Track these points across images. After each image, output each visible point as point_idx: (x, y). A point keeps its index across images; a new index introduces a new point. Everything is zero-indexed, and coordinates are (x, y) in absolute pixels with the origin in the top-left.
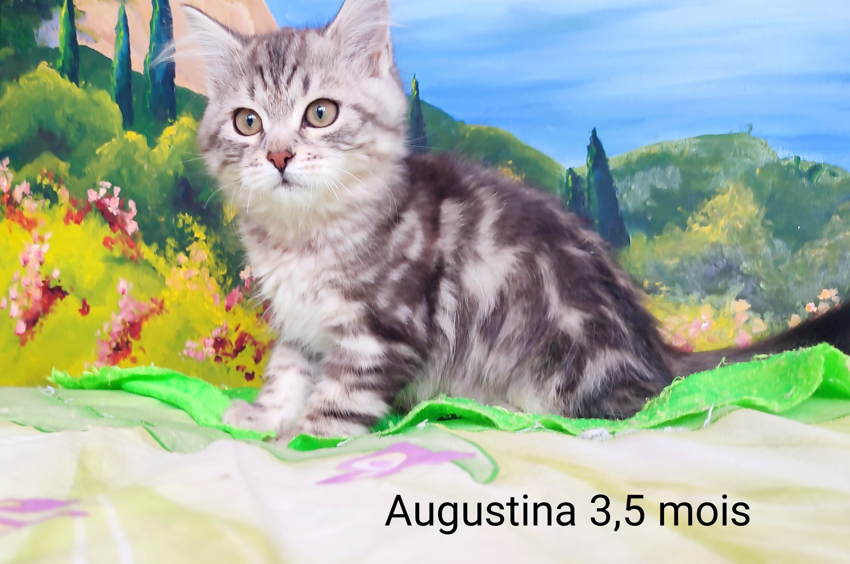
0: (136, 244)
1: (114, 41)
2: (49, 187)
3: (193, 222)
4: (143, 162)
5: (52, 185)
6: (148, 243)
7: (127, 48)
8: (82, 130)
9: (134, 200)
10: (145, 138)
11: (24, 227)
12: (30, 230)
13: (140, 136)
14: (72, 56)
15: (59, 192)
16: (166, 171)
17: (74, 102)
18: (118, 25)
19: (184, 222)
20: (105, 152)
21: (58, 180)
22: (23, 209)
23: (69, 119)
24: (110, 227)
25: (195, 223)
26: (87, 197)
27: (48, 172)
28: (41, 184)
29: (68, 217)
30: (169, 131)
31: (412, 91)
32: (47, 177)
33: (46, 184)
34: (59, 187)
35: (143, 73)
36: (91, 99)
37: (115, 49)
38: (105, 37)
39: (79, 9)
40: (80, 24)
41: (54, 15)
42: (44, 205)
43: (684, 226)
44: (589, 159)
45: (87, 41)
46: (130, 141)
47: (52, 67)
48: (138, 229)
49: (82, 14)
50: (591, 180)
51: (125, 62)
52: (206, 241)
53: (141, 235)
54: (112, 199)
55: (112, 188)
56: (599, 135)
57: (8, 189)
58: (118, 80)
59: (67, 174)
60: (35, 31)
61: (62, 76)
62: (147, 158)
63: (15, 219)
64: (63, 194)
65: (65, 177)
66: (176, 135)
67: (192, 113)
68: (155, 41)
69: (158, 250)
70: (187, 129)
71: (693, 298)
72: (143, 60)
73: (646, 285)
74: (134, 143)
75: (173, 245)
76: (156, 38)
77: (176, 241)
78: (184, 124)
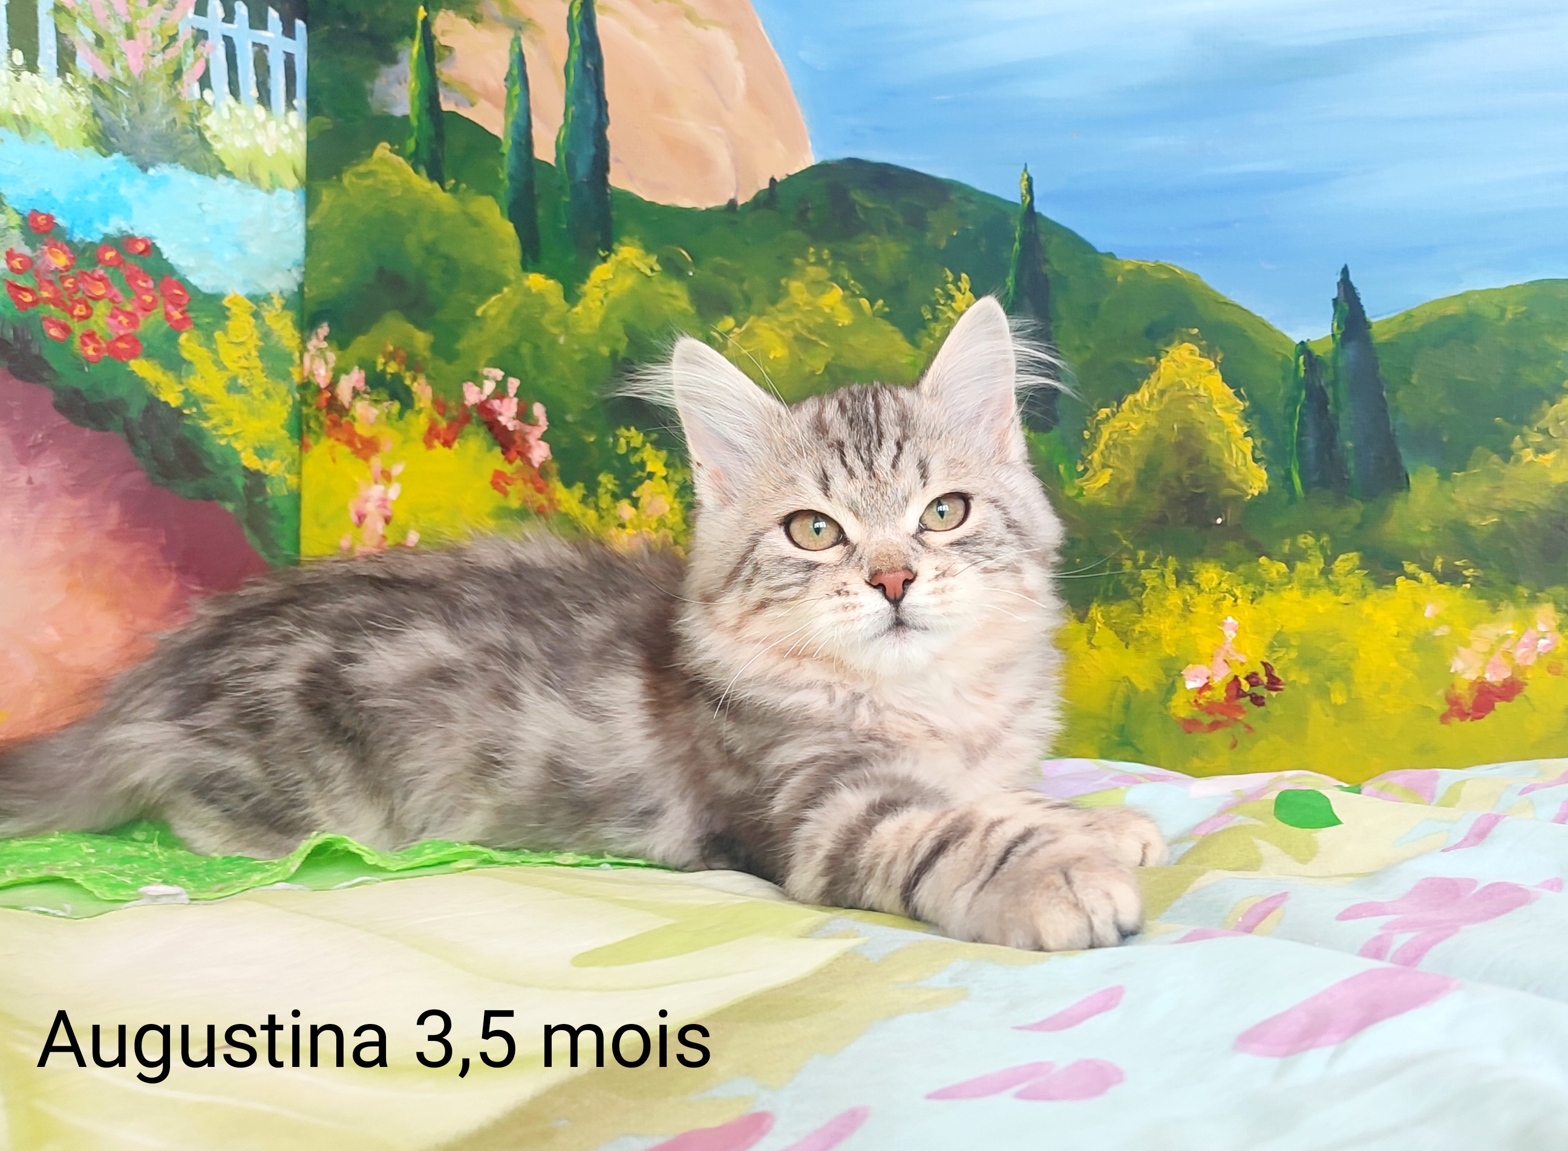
0: (547, 486)
1: (504, 103)
2: (397, 377)
3: (644, 444)
4: (555, 331)
5: (402, 374)
6: (568, 484)
7: (526, 115)
8: (451, 269)
9: (541, 402)
10: (560, 286)
11: (357, 452)
12: (366, 458)
13: (551, 282)
14: (431, 132)
15: (415, 387)
16: (597, 348)
17: (437, 217)
18: (509, 74)
19: (628, 443)
20: (492, 312)
21: (414, 365)
22: (354, 419)
23: (430, 250)
24: (503, 453)
25: (648, 445)
26: (462, 397)
27: (396, 349)
28: (384, 372)
29: (432, 435)
30: (600, 272)
31: (1022, 196)
32: (394, 360)
33: (392, 371)
34: (414, 379)
35: (553, 163)
36: (465, 213)
37: (506, 118)
38: (488, 96)
39: (443, 44)
40: (445, 71)
41: (400, 55)
42: (389, 412)
43: (1507, 455)
44: (1336, 325)
45: (457, 105)
46: (534, 290)
47: (398, 153)
48: (550, 457)
49: (447, 53)
50: (1340, 364)
51: (523, 142)
52: (665, 478)
53: (555, 466)
54: (506, 401)
55: (505, 378)
56: (1353, 278)
57: (328, 381)
58: (511, 177)
59: (427, 354)
60: (368, 85)
61: (416, 171)
62: (563, 323)
63: (341, 437)
64: (422, 391)
65: (425, 359)
66: (612, 281)
67: (640, 240)
68: (574, 103)
69: (584, 495)
70: (632, 269)
71: (1523, 591)
72: (555, 139)
73: (1438, 565)
74: (541, 295)
75: (610, 486)
76: (575, 96)
77: (615, 479)
78: (625, 259)
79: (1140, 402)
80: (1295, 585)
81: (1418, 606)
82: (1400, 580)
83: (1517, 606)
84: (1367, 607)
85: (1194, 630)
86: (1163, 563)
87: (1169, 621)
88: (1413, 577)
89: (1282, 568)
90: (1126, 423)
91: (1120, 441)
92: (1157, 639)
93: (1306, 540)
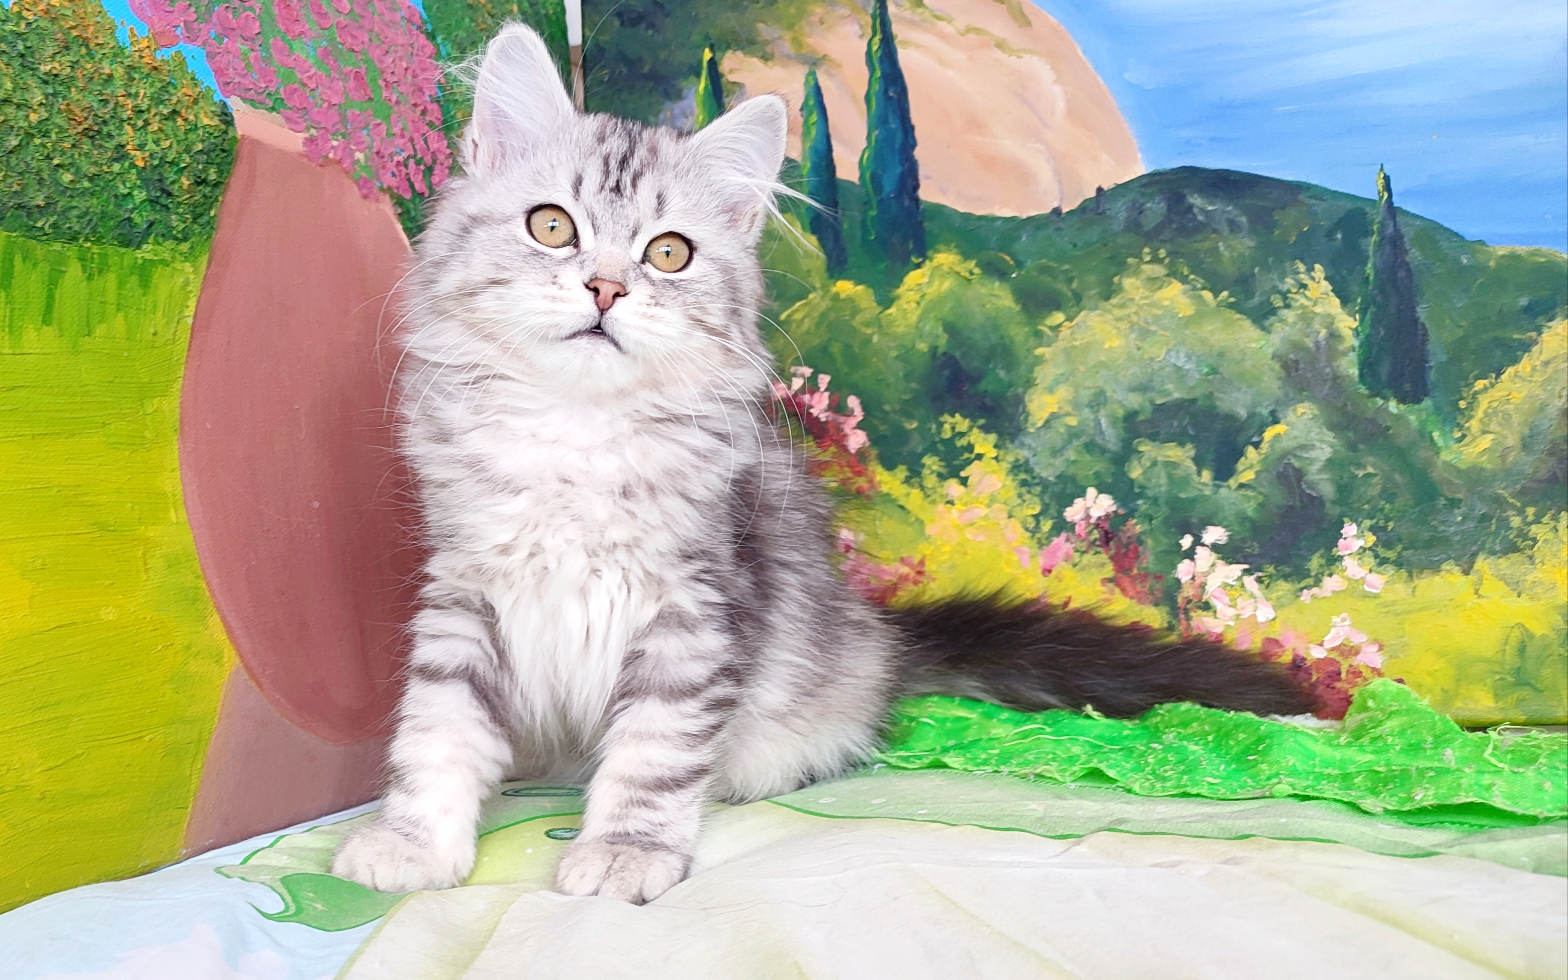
0: (866, 469)
4: (869, 331)
6: (889, 466)
13: (860, 288)
16: (914, 345)
18: (805, 104)
24: (816, 442)
25: (975, 430)
30: (913, 278)
31: (1379, 193)
35: (856, 181)
37: (804, 142)
39: (732, 80)
41: (684, 92)
46: (842, 296)
52: (996, 458)
53: (874, 452)
62: (876, 322)
66: (929, 283)
67: (956, 247)
68: (876, 129)
69: (907, 477)
70: (949, 273)
72: (857, 160)
74: (850, 300)
75: (935, 468)
76: (878, 121)
77: (940, 460)
78: (942, 264)
79: (1520, 374)
86: (1555, 518)
90: (1507, 393)
91: (1500, 409)
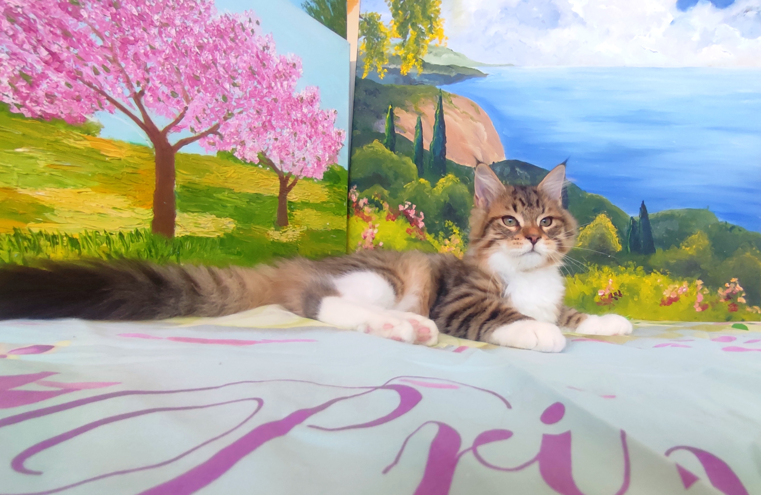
1: (414, 133)
2: (378, 202)
3: (453, 225)
4: (428, 194)
5: (380, 200)
6: (430, 233)
7: (421, 137)
8: (396, 174)
9: (423, 212)
10: (430, 182)
11: (364, 220)
12: (367, 222)
13: (427, 181)
14: (392, 138)
15: (383, 204)
17: (393, 160)
18: (417, 126)
19: (448, 224)
20: (409, 187)
21: (383, 198)
22: (364, 211)
23: (390, 169)
24: (410, 224)
26: (398, 208)
29: (388, 217)
30: (442, 180)
32: (377, 197)
34: (383, 202)
35: (429, 150)
36: (401, 160)
38: (410, 131)
39: (397, 115)
42: (375, 210)
43: (679, 247)
44: (640, 213)
45: (400, 132)
46: (422, 183)
47: (381, 143)
48: (425, 226)
49: (398, 119)
50: (641, 223)
51: (420, 144)
52: (459, 234)
53: (426, 228)
54: (412, 210)
55: (412, 205)
56: (645, 203)
57: (356, 200)
58: (416, 153)
60: (373, 124)
61: (386, 147)
62: (430, 192)
63: (360, 216)
64: (386, 205)
65: (387, 197)
66: (446, 183)
67: (454, 173)
68: (436, 136)
69: (434, 237)
70: (451, 180)
71: (680, 278)
72: (429, 144)
73: (661, 270)
74: (424, 184)
75: (442, 235)
76: (436, 134)
77: (444, 233)
78: (450, 177)
79: (590, 227)
80: (627, 272)
81: (656, 280)
82: (652, 274)
83: (679, 281)
84: (644, 279)
85: (602, 282)
86: (594, 265)
87: (595, 279)
88: (655, 273)
89: (624, 268)
90: (587, 231)
91: (585, 235)
92: (592, 283)
93: (630, 263)
